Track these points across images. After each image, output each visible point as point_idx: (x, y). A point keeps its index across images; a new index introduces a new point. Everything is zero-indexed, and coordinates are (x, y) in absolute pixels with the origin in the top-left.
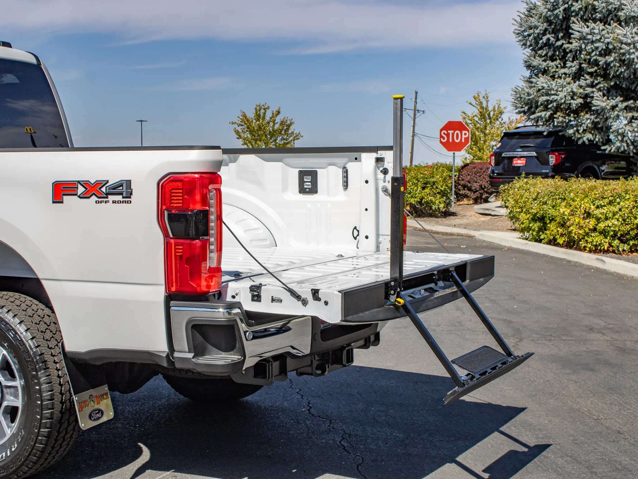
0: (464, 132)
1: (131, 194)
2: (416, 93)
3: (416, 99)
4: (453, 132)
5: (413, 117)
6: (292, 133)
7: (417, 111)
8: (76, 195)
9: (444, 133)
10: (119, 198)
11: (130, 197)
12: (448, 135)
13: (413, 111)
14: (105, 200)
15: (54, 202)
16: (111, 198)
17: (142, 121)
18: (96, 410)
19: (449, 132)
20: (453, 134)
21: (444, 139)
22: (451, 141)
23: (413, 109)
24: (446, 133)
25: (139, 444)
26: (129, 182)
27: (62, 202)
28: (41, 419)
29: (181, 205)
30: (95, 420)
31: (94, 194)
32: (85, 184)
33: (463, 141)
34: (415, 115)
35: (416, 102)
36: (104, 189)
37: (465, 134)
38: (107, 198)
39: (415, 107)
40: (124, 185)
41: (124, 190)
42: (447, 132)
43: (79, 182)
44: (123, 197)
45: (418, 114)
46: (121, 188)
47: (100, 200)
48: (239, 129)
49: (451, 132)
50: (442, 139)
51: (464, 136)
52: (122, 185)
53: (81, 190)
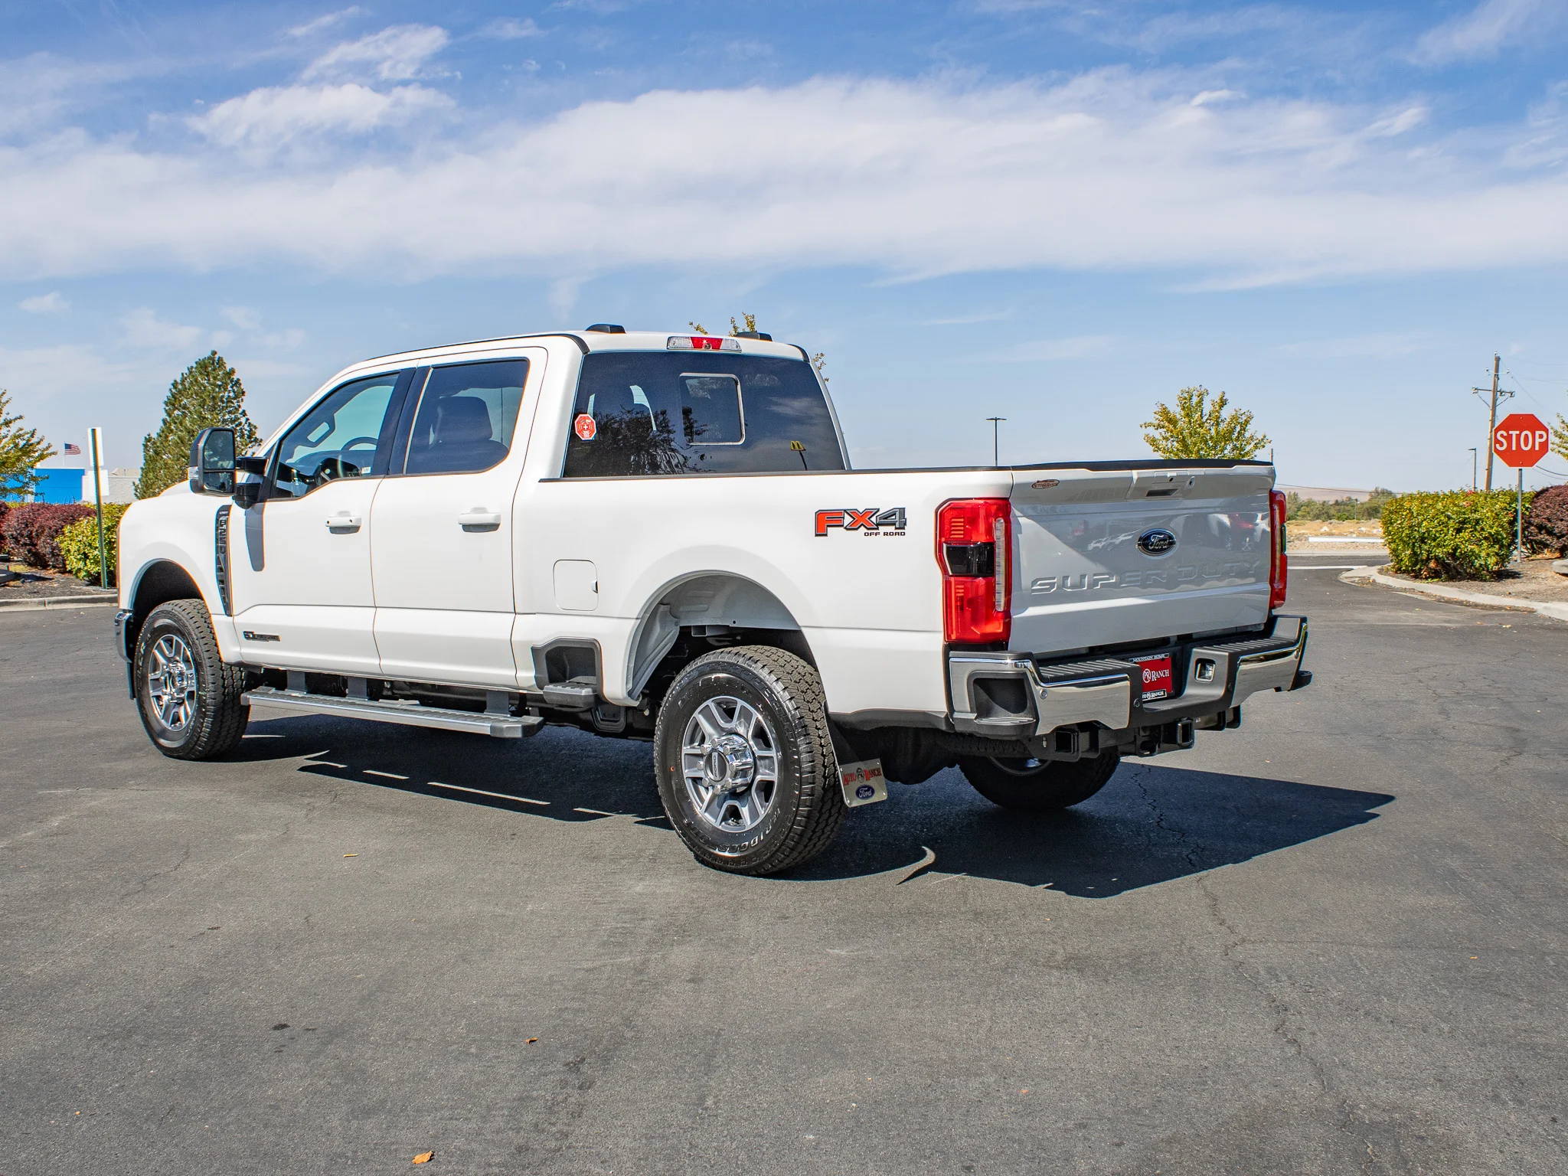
0: (1538, 433)
1: (905, 524)
2: (1498, 359)
3: (1497, 370)
4: (1518, 432)
5: (1490, 403)
6: (1252, 438)
7: (1499, 393)
8: (842, 526)
9: (1502, 436)
10: (891, 529)
11: (904, 528)
12: (1509, 438)
13: (1491, 393)
14: (875, 531)
15: (816, 535)
16: (882, 529)
17: (996, 419)
18: (866, 787)
19: (1510, 432)
20: (1518, 437)
21: (1502, 445)
22: (1514, 448)
23: (1492, 389)
24: (1505, 434)
25: (923, 847)
26: (902, 511)
27: (826, 535)
28: (800, 795)
29: (962, 536)
30: (863, 798)
31: (862, 525)
32: (852, 513)
33: (1537, 448)
34: (1495, 400)
35: (1497, 376)
36: (874, 519)
37: (1541, 436)
38: (878, 529)
39: (1495, 385)
40: (897, 514)
41: (897, 519)
42: (1508, 433)
43: (845, 511)
44: (896, 528)
45: (1500, 399)
46: (894, 517)
47: (869, 532)
48: (1157, 434)
49: (1514, 433)
50: (1498, 446)
51: (1538, 440)
52: (895, 514)
53: (848, 520)
